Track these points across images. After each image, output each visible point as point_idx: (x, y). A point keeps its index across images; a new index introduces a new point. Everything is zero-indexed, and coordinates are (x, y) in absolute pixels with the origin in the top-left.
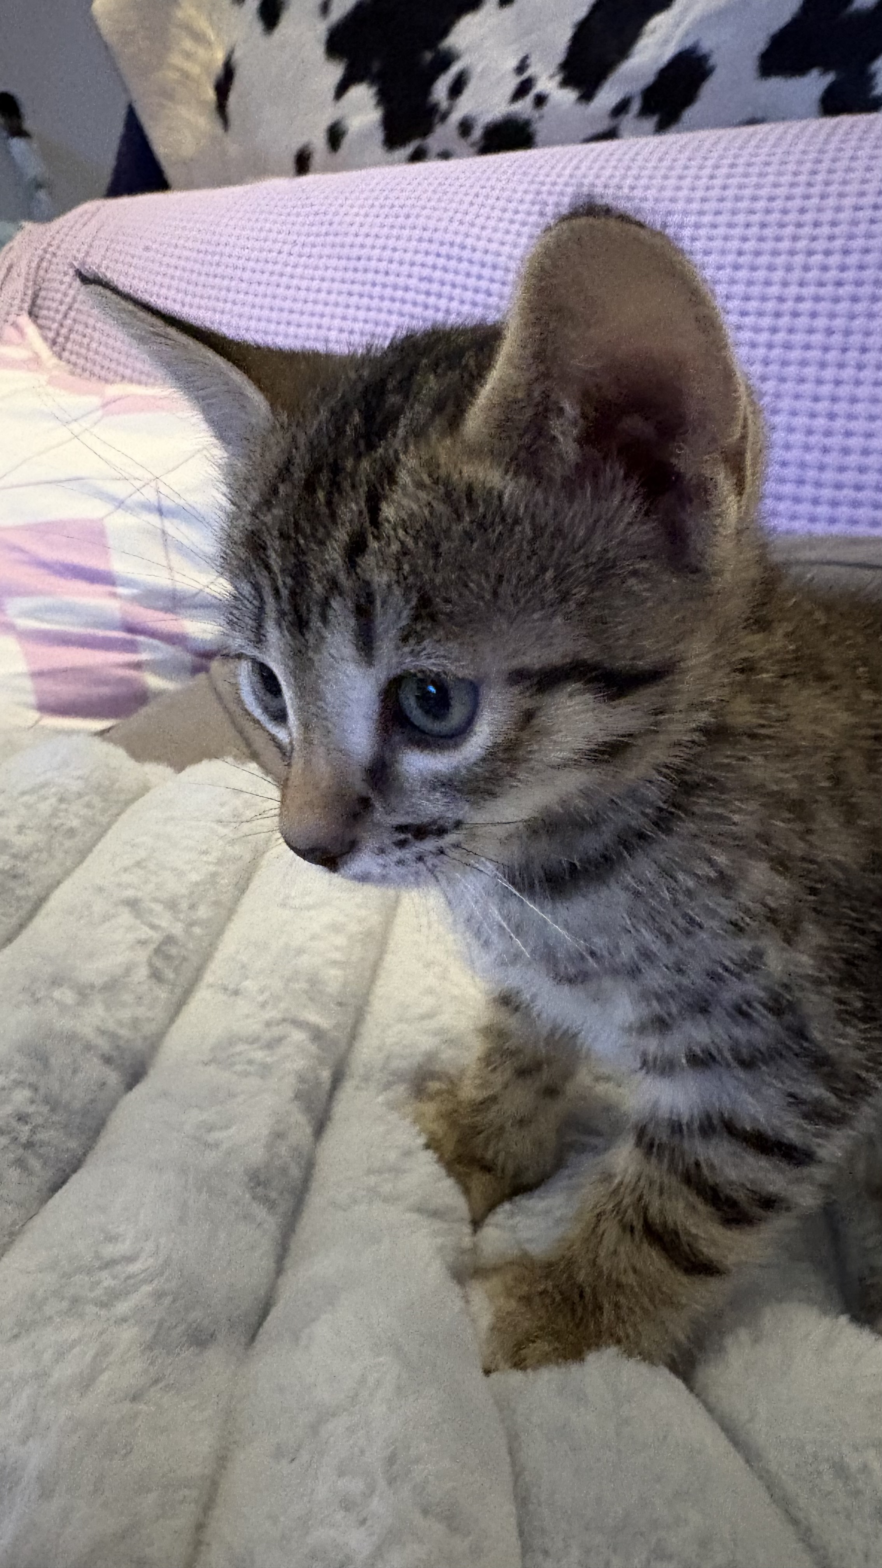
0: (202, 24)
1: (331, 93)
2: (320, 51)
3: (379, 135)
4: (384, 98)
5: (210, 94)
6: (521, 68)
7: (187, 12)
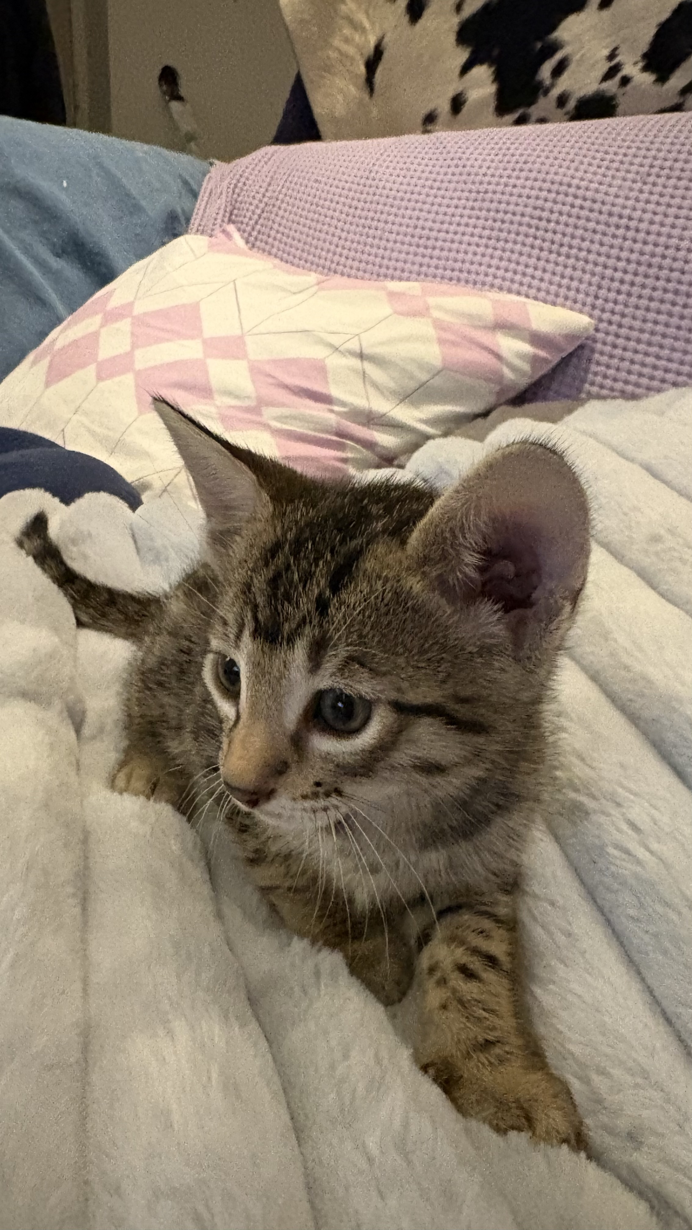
0: (361, 17)
1: (458, 71)
2: (452, 38)
3: (492, 104)
4: (499, 77)
5: (362, 69)
6: (612, 56)
7: (349, 7)
